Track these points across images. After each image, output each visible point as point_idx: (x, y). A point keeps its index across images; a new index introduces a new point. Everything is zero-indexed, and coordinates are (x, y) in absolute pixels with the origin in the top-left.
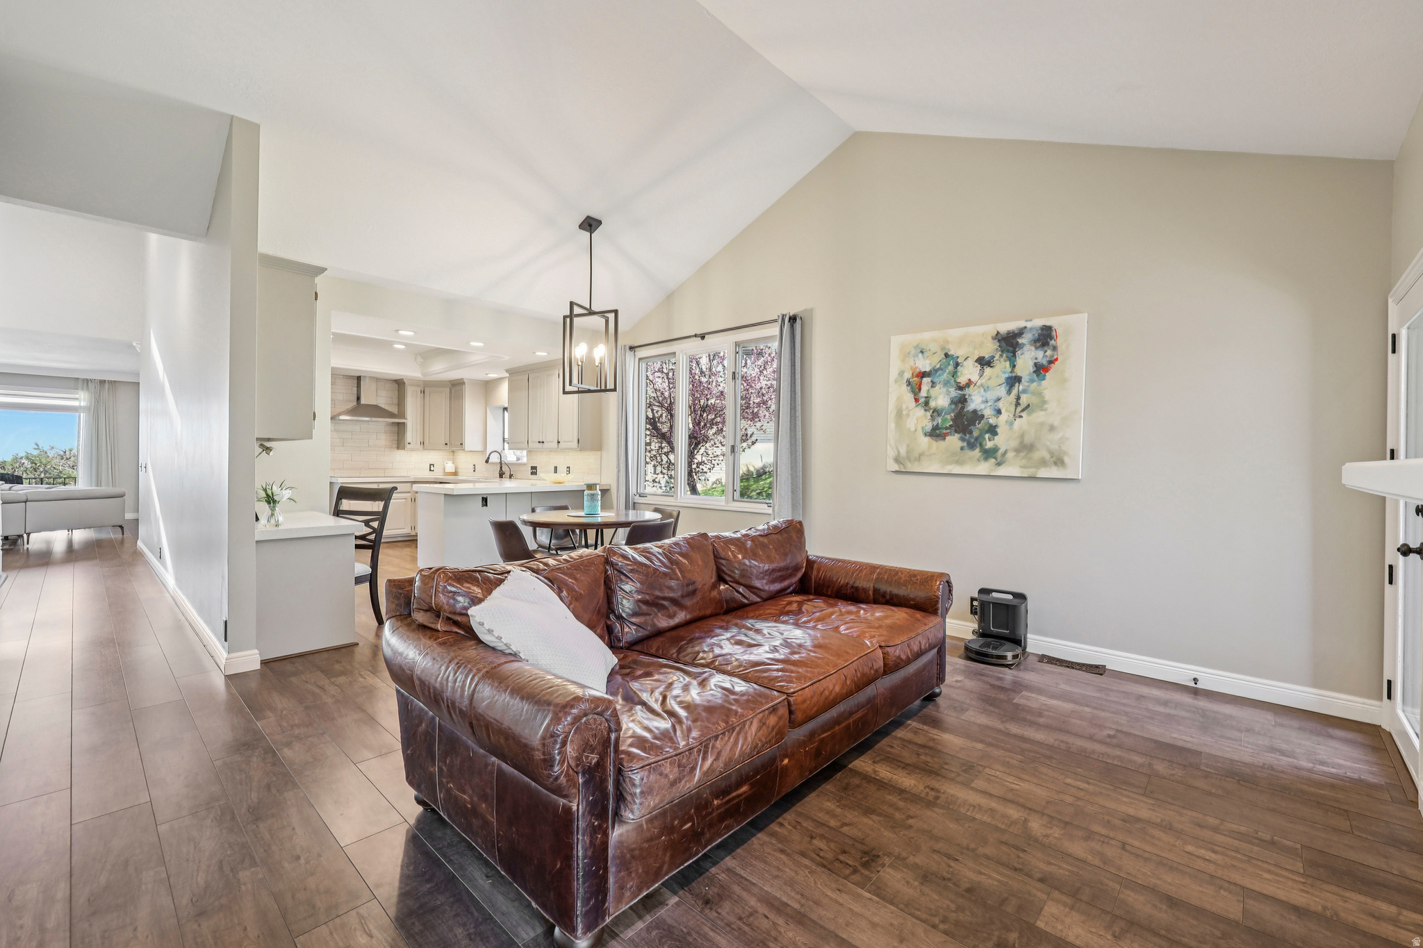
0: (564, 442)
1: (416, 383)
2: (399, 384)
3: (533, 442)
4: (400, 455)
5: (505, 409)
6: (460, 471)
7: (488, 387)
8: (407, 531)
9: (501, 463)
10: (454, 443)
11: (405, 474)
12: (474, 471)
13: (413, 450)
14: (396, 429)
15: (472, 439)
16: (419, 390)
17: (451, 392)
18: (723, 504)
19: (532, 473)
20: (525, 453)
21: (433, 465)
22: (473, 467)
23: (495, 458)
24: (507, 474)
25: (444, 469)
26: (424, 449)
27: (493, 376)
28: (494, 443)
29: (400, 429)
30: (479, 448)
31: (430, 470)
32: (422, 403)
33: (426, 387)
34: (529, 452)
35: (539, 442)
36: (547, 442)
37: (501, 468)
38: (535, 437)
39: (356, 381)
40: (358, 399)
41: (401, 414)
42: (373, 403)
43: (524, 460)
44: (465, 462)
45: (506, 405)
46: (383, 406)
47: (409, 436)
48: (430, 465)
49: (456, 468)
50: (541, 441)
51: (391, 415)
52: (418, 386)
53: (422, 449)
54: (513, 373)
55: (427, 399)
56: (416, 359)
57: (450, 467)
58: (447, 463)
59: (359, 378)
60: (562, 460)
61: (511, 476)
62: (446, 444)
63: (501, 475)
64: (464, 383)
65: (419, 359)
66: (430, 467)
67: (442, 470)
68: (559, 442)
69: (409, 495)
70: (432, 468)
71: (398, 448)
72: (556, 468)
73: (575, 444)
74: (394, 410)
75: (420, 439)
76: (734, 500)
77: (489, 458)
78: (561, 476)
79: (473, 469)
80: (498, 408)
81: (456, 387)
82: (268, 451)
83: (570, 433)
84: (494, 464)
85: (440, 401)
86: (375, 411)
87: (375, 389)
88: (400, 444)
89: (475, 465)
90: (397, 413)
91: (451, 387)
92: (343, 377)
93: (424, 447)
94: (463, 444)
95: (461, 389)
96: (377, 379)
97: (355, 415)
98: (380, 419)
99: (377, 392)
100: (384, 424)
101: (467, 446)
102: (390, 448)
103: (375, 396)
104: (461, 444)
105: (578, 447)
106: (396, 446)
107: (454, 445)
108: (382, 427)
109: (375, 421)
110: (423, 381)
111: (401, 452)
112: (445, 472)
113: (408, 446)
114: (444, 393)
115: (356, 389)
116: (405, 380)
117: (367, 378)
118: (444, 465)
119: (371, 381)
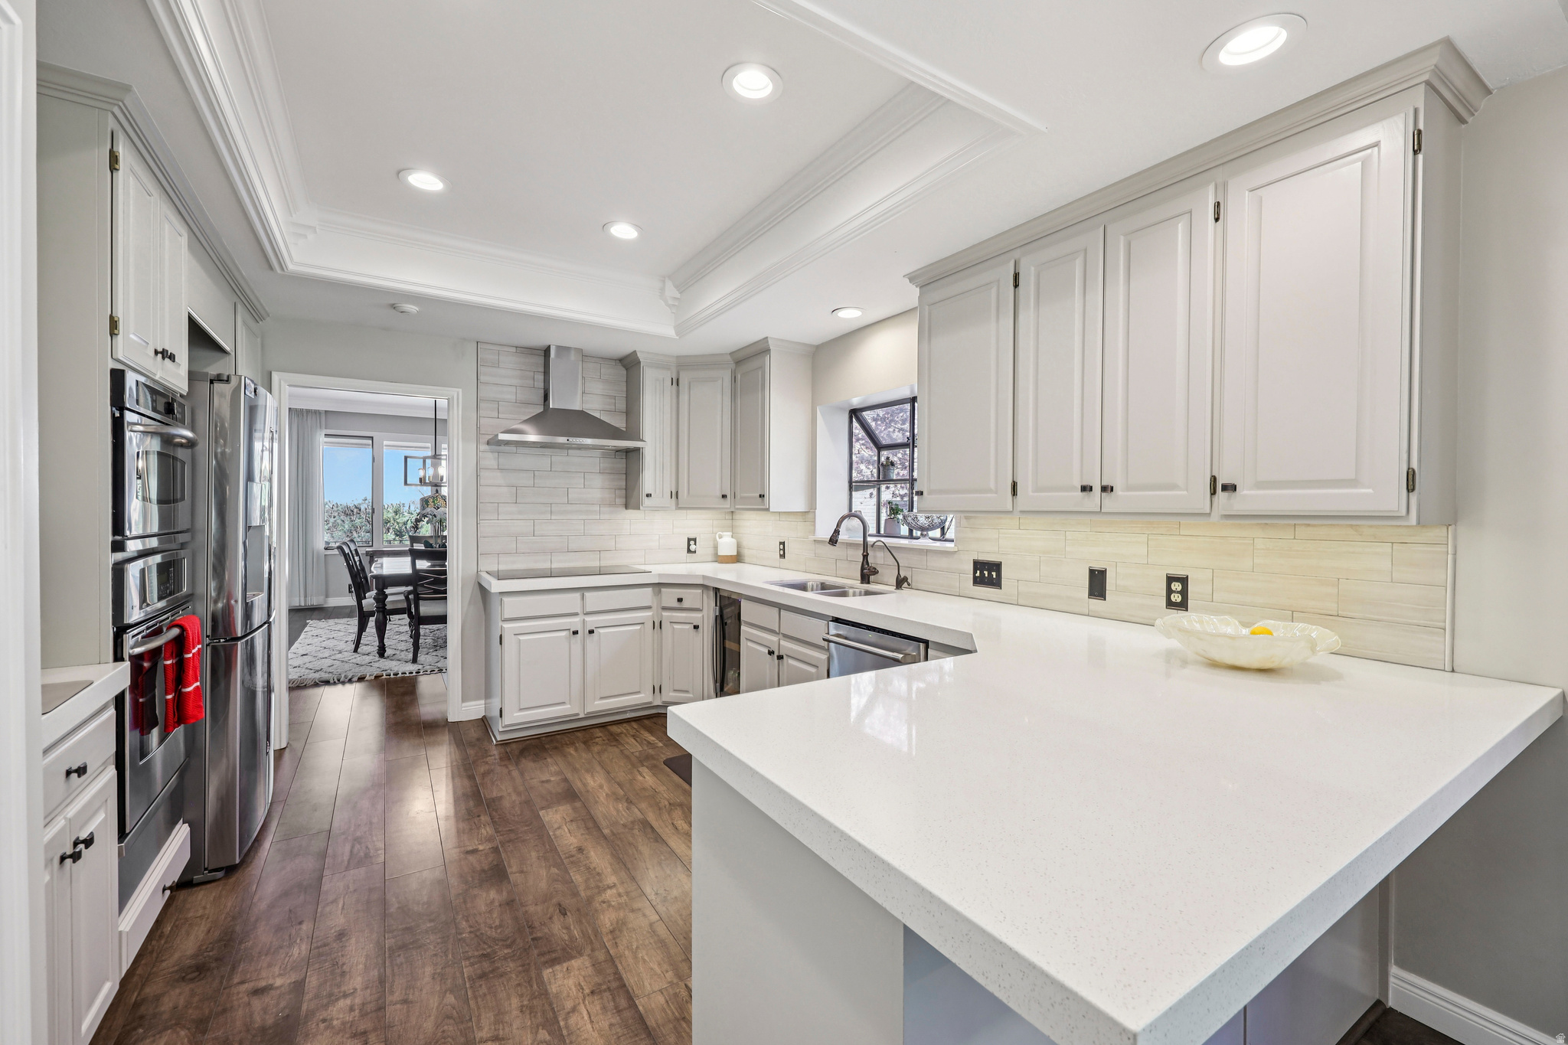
1: (662, 360)
2: (628, 366)
4: (630, 519)
6: (746, 552)
7: (818, 359)
8: (644, 697)
9: (868, 547)
10: (744, 495)
12: (783, 556)
13: (656, 509)
14: (621, 464)
16: (667, 376)
17: (734, 377)
19: (980, 581)
21: (695, 540)
22: (779, 546)
25: (716, 548)
26: (678, 508)
28: (831, 494)
29: (631, 458)
30: (800, 505)
31: (689, 551)
32: (674, 401)
33: (683, 370)
37: (865, 557)
39: (541, 360)
40: (546, 397)
41: (633, 431)
42: (576, 406)
44: (762, 533)
46: (597, 415)
47: (652, 477)
48: (689, 540)
49: (739, 546)
51: (615, 433)
52: (668, 368)
53: (674, 508)
55: (684, 397)
56: (662, 290)
57: (727, 544)
58: (721, 537)
59: (547, 351)
61: (901, 582)
62: (724, 496)
63: (867, 575)
64: (767, 353)
65: (671, 291)
66: (689, 545)
67: (711, 551)
68: (1218, 488)
69: (648, 614)
70: (693, 547)
71: (627, 507)
74: (619, 422)
75: (669, 487)
77: (837, 532)
79: (778, 552)
80: (839, 408)
84: (850, 545)
85: (712, 400)
86: (579, 423)
87: (580, 377)
88: (629, 495)
89: (783, 543)
90: (624, 429)
91: (733, 366)
92: (514, 350)
93: (677, 504)
94: (766, 496)
95: (762, 368)
96: (584, 356)
97: (541, 432)
98: (589, 441)
99: (584, 384)
100: (598, 453)
101: (776, 502)
102: (610, 505)
103: (580, 392)
104: (762, 496)
105: (1403, 512)
106: (621, 501)
107: (741, 498)
108: (593, 462)
109: (580, 447)
110: (677, 357)
111: (631, 514)
112: (716, 554)
113: (647, 501)
114: (720, 382)
115: (541, 377)
116: (639, 355)
117: (563, 350)
118: (715, 540)
119: (573, 356)
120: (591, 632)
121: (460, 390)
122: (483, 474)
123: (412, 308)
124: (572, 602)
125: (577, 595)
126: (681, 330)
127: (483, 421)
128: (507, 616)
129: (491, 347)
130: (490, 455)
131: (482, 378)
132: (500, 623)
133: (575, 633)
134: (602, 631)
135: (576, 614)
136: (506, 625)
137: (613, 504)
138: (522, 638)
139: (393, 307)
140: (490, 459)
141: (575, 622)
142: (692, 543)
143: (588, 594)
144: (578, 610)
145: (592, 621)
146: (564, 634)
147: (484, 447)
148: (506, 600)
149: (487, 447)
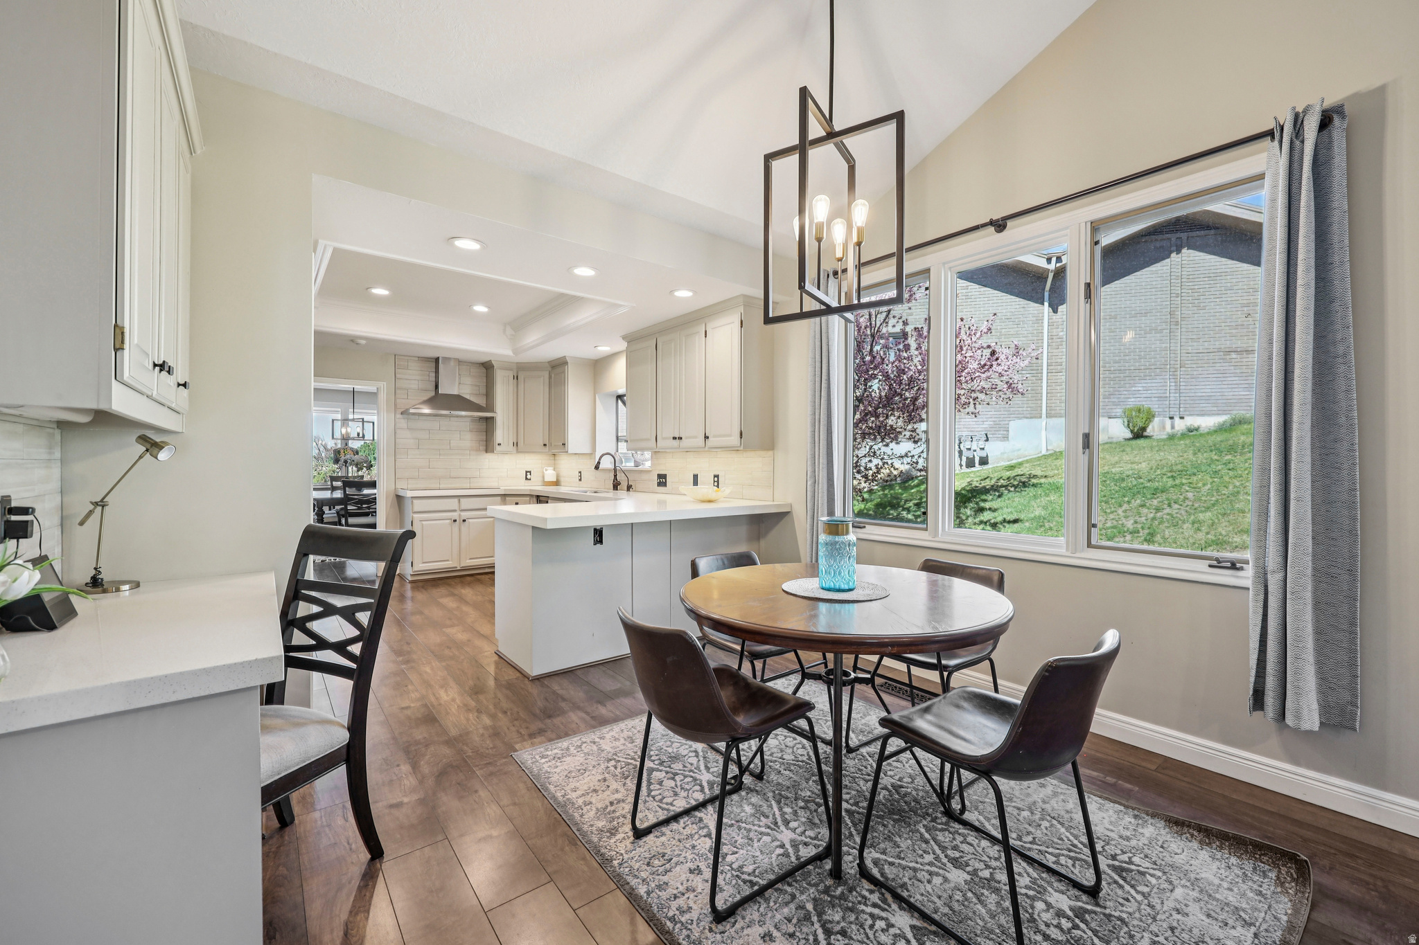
0: (715, 436)
1: (507, 367)
2: (487, 368)
3: (664, 439)
4: (488, 460)
5: (620, 397)
6: (562, 479)
7: (598, 366)
9: (615, 470)
10: (555, 443)
11: (495, 484)
12: (580, 480)
13: (504, 453)
14: (483, 425)
15: (576, 437)
16: (510, 374)
17: (550, 377)
18: (1063, 551)
19: (660, 484)
20: (648, 455)
21: (530, 472)
22: (578, 474)
23: (607, 463)
24: (624, 484)
25: (543, 477)
26: (518, 452)
27: (604, 349)
28: (605, 443)
29: (488, 425)
30: (587, 450)
31: (526, 479)
32: (515, 390)
33: (520, 371)
34: (656, 453)
35: (674, 438)
36: (686, 438)
37: (615, 476)
38: (667, 431)
39: (433, 365)
40: (437, 387)
41: (490, 407)
42: (455, 392)
43: (648, 464)
44: (568, 467)
45: (621, 391)
46: (467, 397)
47: (502, 434)
48: (527, 472)
49: (558, 476)
50: (677, 436)
51: (478, 408)
52: (511, 370)
53: (515, 452)
54: (633, 339)
55: (521, 387)
56: (504, 331)
57: (550, 475)
58: (546, 470)
59: (437, 360)
60: (706, 466)
61: (629, 488)
62: (545, 445)
63: (616, 486)
64: (566, 363)
65: (509, 331)
66: (526, 475)
67: (541, 479)
68: (706, 437)
70: (529, 477)
71: (486, 452)
72: (696, 477)
73: (735, 440)
74: (481, 401)
75: (512, 439)
76: (1089, 545)
77: (599, 463)
78: (706, 489)
79: (578, 478)
80: (610, 395)
81: (557, 367)
82: (155, 450)
83: (726, 423)
84: (605, 470)
85: (537, 389)
86: (457, 402)
87: (457, 375)
88: (488, 445)
89: (580, 472)
90: (485, 406)
91: (550, 369)
92: (417, 359)
93: (517, 449)
94: (566, 444)
95: (564, 372)
96: (460, 362)
97: (433, 408)
98: (463, 413)
99: (460, 378)
100: (469, 419)
101: (572, 447)
102: (477, 450)
103: (457, 383)
104: (564, 444)
105: (739, 445)
106: (483, 448)
107: (555, 446)
108: (467, 424)
109: (457, 416)
110: (517, 363)
111: (489, 456)
112: (544, 481)
113: (498, 448)
114: (542, 379)
115: (434, 375)
116: (493, 362)
117: (447, 359)
118: (543, 472)
119: (452, 363)
120: (464, 521)
121: (385, 383)
122: (398, 431)
123: (363, 342)
124: (453, 504)
125: (456, 500)
126: (516, 352)
127: (398, 401)
128: (415, 510)
129: (403, 357)
130: (403, 421)
131: (398, 376)
132: (412, 514)
133: (455, 521)
134: (470, 520)
135: (455, 511)
136: (415, 516)
137: (478, 450)
138: (424, 523)
139: (352, 341)
140: (403, 423)
141: (455, 515)
142: (528, 474)
143: (462, 500)
144: (457, 508)
145: (465, 515)
146: (448, 521)
147: (399, 416)
148: (415, 501)
149: (401, 416)
